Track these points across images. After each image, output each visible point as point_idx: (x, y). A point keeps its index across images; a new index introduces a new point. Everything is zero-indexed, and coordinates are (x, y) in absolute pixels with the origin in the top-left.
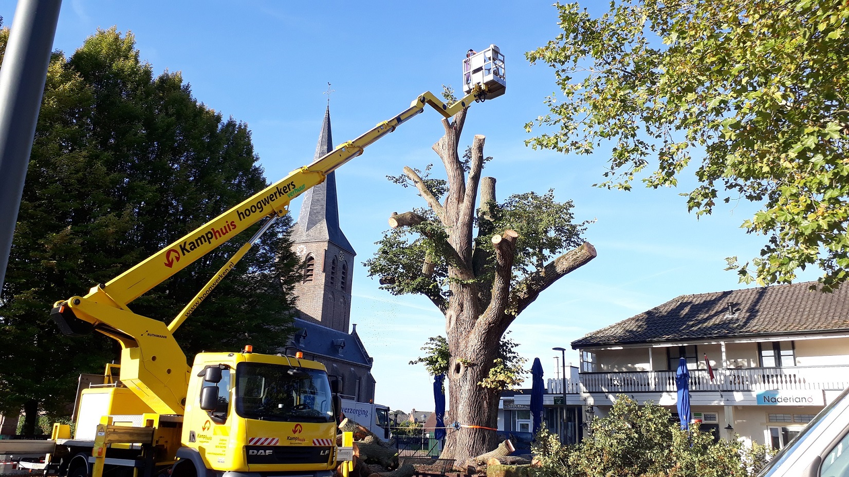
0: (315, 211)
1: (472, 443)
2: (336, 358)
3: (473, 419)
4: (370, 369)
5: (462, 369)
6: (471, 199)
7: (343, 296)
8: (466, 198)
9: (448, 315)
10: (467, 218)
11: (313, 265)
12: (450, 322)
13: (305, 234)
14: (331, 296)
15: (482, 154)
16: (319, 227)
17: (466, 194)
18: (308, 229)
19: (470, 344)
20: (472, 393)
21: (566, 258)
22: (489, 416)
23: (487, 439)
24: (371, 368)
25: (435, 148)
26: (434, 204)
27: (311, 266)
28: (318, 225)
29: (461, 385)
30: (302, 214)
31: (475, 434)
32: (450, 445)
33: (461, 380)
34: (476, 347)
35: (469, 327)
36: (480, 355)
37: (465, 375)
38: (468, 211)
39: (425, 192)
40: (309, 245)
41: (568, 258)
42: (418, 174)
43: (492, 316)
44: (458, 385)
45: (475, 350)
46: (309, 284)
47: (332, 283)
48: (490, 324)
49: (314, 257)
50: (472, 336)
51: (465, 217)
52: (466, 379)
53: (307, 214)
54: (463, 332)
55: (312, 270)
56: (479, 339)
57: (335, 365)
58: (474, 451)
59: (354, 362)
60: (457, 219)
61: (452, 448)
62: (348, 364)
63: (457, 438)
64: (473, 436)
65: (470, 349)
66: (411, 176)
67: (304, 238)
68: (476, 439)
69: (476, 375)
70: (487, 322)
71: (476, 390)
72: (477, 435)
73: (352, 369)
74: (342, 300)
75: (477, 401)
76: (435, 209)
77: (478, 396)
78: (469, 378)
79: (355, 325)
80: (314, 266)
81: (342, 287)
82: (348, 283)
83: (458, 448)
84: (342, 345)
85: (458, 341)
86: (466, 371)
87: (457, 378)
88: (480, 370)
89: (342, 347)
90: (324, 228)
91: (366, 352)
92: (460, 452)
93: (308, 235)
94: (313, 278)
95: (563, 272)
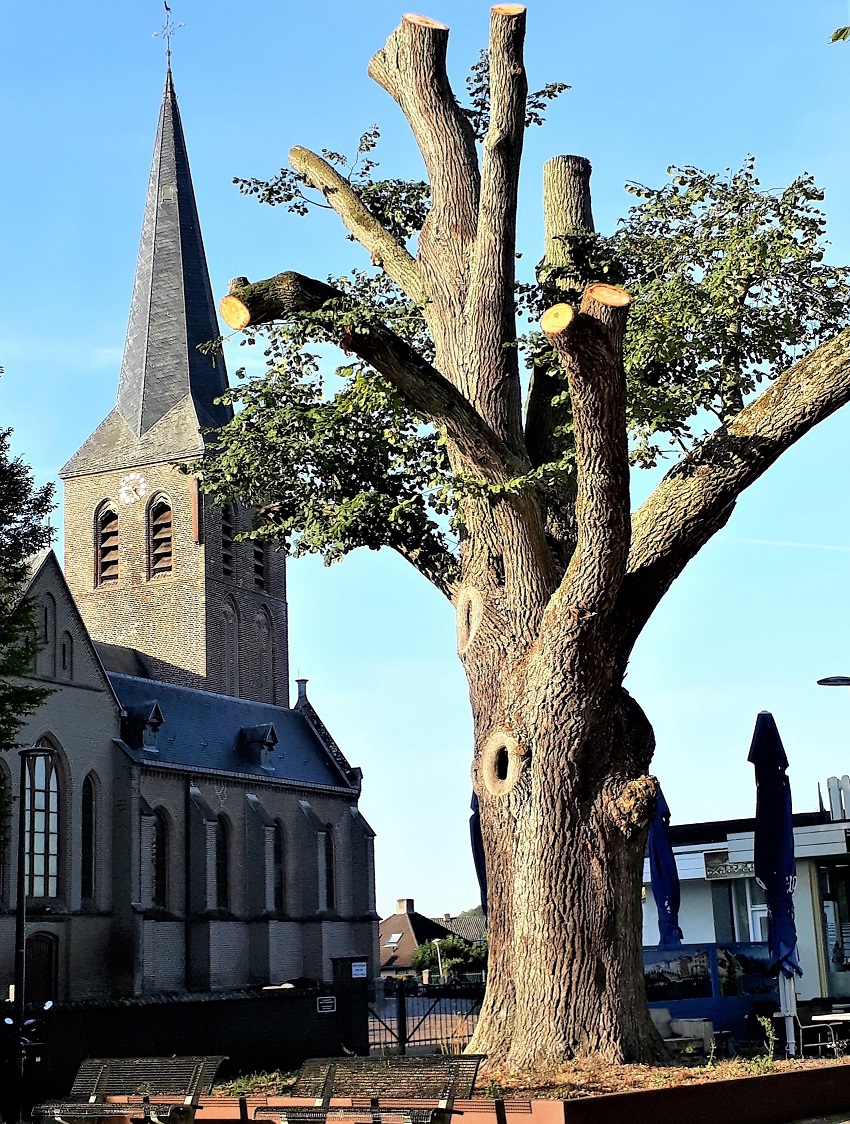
0: (160, 375)
1: (563, 994)
2: (253, 777)
3: (561, 918)
4: (354, 799)
5: (514, 766)
6: (499, 223)
7: (264, 606)
8: (483, 219)
9: (461, 601)
10: (492, 285)
11: (168, 525)
12: (468, 623)
13: (137, 441)
14: (228, 608)
15: (521, 66)
16: (175, 417)
17: (481, 207)
18: (146, 426)
19: (532, 683)
20: (552, 838)
21: (809, 369)
22: (612, 907)
23: (610, 974)
24: (358, 796)
25: (375, 71)
26: (388, 256)
27: (164, 530)
28: (173, 414)
29: (514, 813)
30: (127, 387)
31: (570, 965)
32: (498, 1004)
33: (512, 799)
34: (550, 690)
35: (526, 633)
36: (563, 718)
37: (524, 782)
38: (495, 263)
39: (360, 220)
40: (153, 471)
41: (813, 370)
42: (339, 168)
43: (585, 586)
44: (506, 816)
45: (548, 700)
46: (163, 580)
47: (227, 572)
48: (582, 613)
49: (169, 503)
50: (535, 658)
51: (487, 282)
52: (529, 794)
53: (139, 385)
54: (509, 651)
55: (168, 540)
56: (558, 664)
57: (252, 797)
58: (571, 1017)
59: (309, 785)
60: (463, 294)
61: (503, 1013)
62: (292, 789)
63: (517, 981)
64: (564, 971)
65: (534, 700)
66: (315, 174)
67: (137, 454)
68: (574, 979)
69: (557, 780)
70: (572, 608)
71: (562, 825)
72: (575, 967)
73: (304, 803)
74: (260, 617)
75: (568, 858)
76: (394, 271)
77: (571, 844)
78: (536, 790)
79: (302, 683)
80: (173, 528)
81: (257, 581)
82: (273, 569)
83: (523, 1013)
84: (268, 739)
85: (494, 677)
86: (524, 770)
87: (501, 795)
88: (569, 763)
89: (268, 744)
90: (189, 420)
91: (339, 753)
92: (529, 1023)
93: (147, 444)
94: (172, 563)
95: (804, 417)
